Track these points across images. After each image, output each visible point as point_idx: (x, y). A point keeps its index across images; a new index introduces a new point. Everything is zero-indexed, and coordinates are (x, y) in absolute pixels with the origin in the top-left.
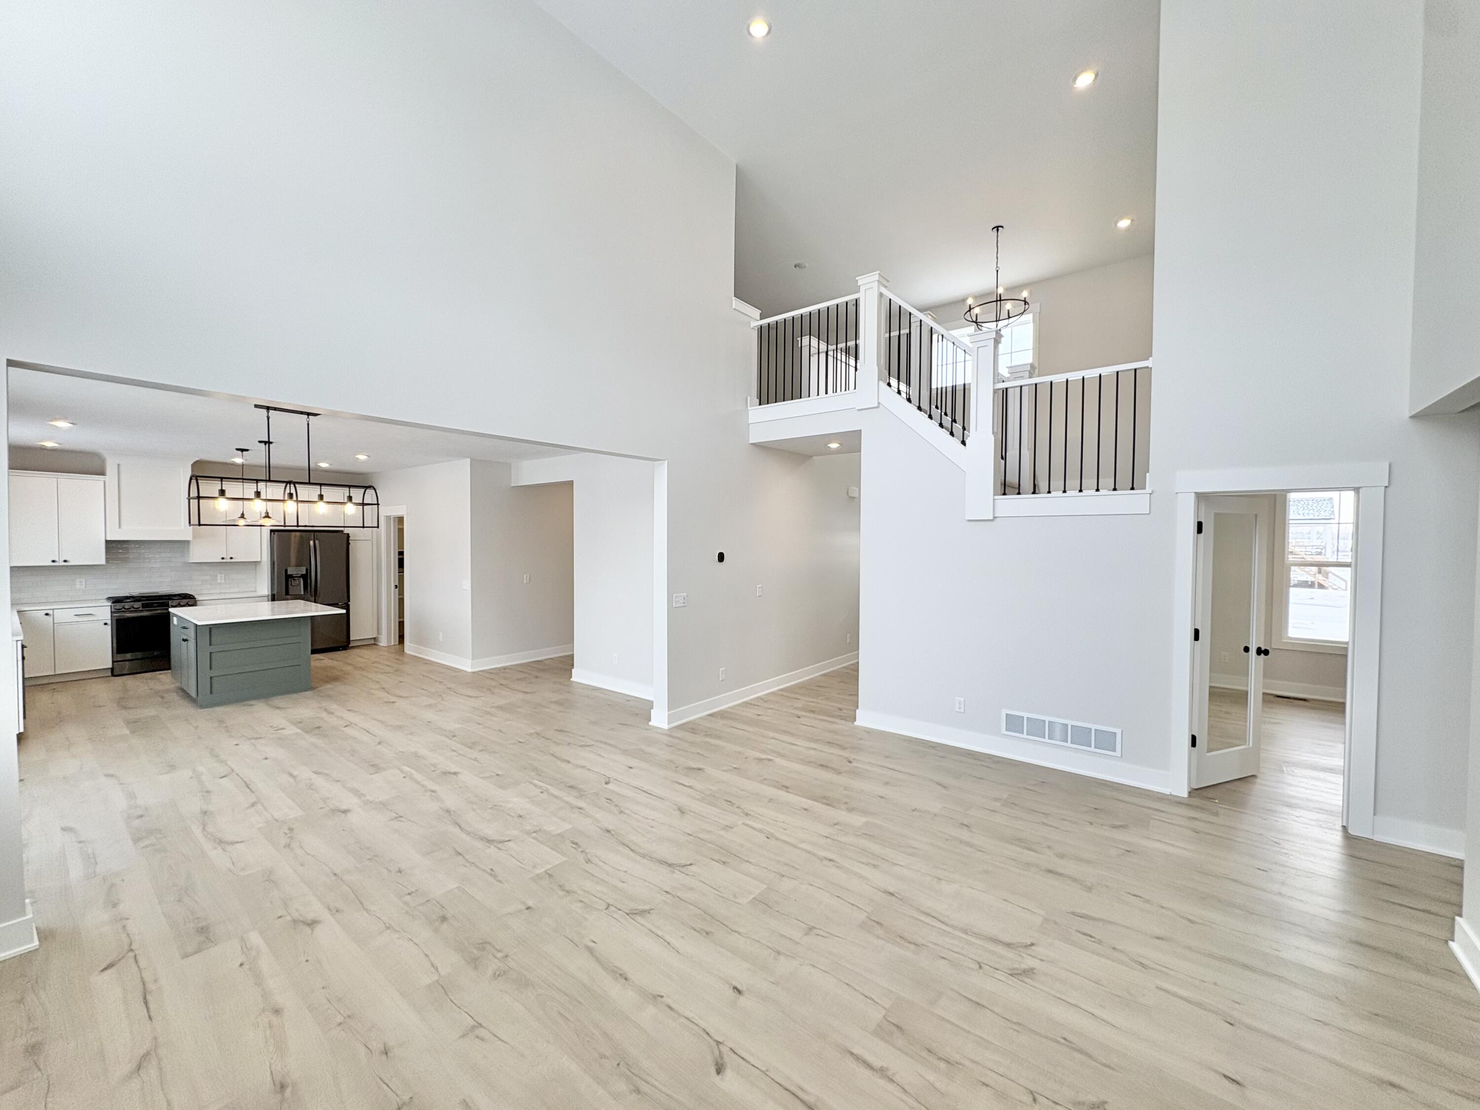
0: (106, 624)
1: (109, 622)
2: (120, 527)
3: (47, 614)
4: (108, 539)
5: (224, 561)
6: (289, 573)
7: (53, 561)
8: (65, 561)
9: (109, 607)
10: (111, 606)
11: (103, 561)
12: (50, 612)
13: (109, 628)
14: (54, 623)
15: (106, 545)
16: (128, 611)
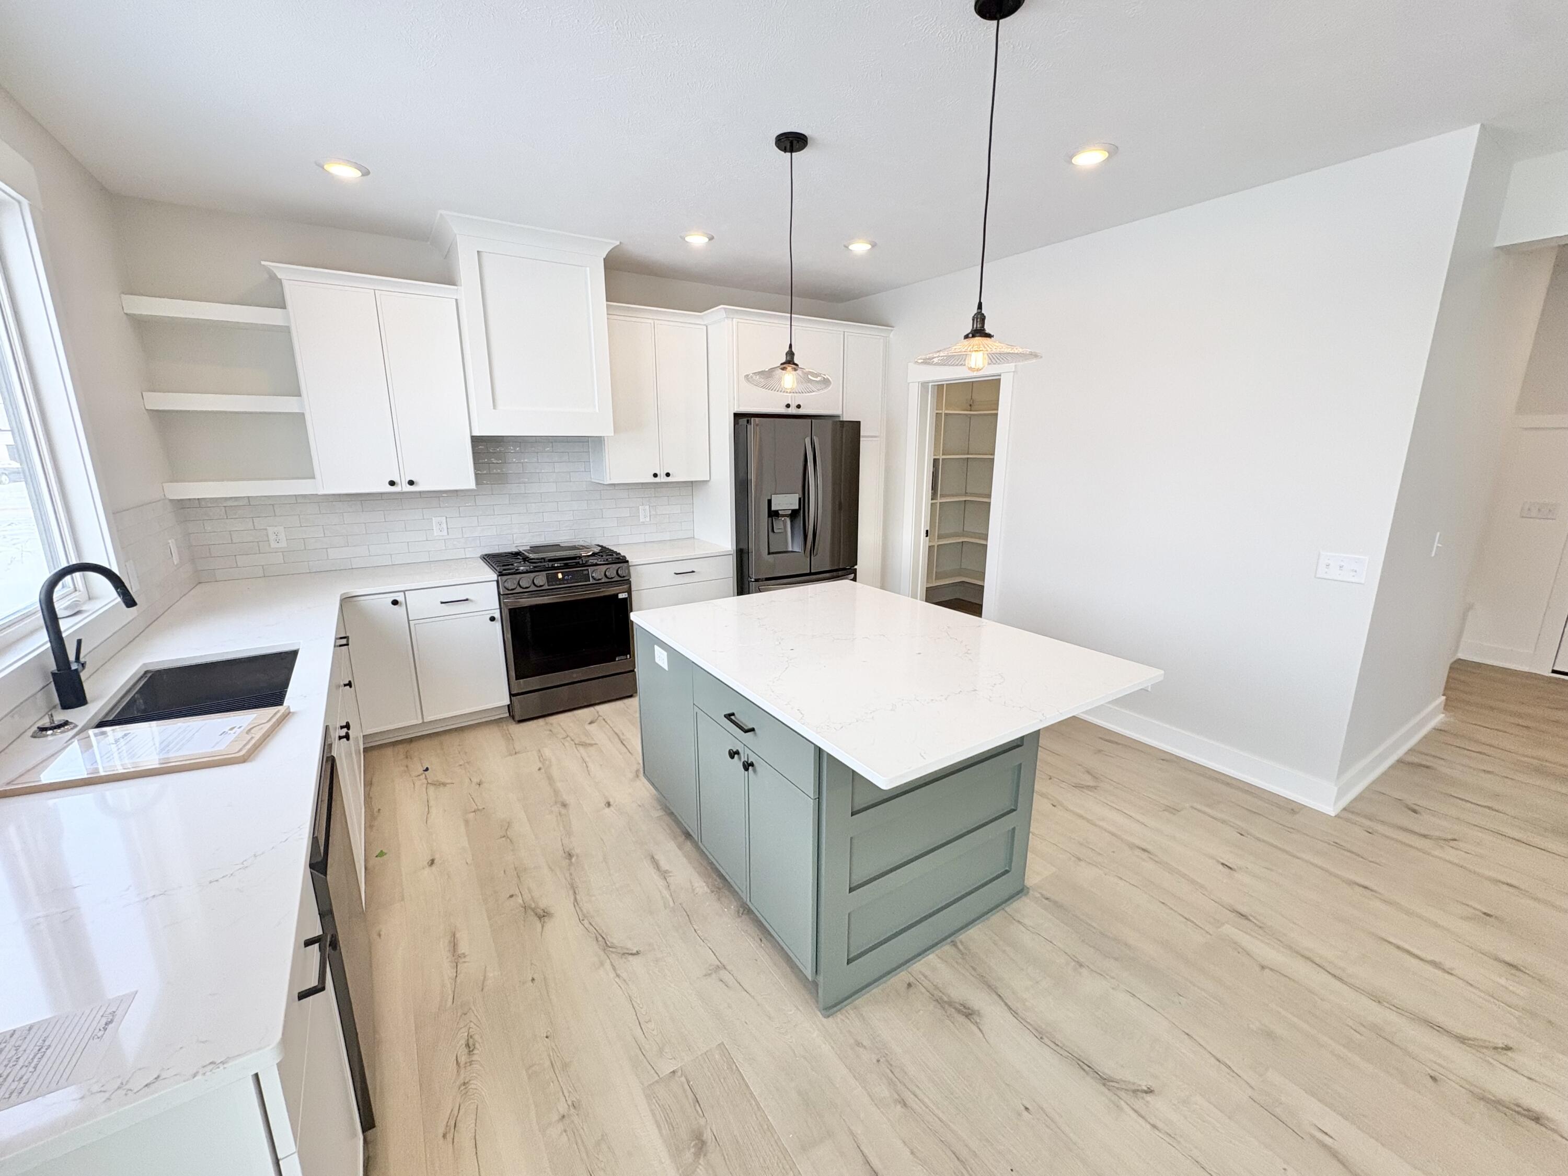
0: (492, 619)
1: (497, 615)
2: (495, 407)
3: (395, 603)
4: (476, 433)
5: (657, 480)
6: (773, 508)
7: (392, 483)
8: (411, 483)
9: (495, 583)
10: (498, 582)
11: (470, 483)
12: (400, 598)
13: (497, 625)
14: (409, 621)
15: (473, 447)
16: (526, 592)
